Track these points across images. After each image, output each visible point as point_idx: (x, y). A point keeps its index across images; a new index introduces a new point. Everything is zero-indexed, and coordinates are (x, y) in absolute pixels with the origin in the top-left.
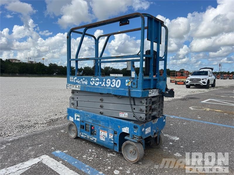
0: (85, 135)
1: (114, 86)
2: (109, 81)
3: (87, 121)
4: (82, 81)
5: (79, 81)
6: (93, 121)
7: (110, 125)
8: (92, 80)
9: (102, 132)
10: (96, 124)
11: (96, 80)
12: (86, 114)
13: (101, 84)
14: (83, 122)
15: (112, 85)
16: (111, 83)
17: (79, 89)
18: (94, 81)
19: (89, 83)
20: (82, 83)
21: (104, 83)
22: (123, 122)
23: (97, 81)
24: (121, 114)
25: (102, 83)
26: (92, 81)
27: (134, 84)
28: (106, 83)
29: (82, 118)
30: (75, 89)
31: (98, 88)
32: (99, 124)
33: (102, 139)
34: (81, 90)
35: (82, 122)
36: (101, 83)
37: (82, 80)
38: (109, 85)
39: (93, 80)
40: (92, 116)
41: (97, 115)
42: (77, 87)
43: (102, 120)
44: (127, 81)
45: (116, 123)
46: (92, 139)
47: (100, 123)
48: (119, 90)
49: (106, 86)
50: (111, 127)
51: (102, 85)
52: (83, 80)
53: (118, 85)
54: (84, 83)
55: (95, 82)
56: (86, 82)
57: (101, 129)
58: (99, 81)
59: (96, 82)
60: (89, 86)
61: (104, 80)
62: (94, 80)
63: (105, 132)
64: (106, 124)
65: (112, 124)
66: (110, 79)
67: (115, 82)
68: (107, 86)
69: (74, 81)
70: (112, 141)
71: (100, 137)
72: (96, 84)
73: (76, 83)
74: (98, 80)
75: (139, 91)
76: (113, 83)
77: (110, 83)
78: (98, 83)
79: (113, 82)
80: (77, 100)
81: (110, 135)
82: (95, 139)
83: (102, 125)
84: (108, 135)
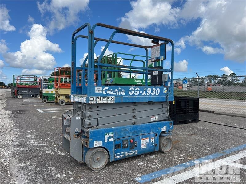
0: (123, 154)
1: (154, 94)
2: (149, 90)
3: (125, 136)
4: (116, 92)
5: (112, 92)
6: (133, 133)
7: (151, 130)
8: (130, 89)
9: (143, 140)
10: (137, 135)
11: (136, 89)
12: (124, 128)
13: (141, 94)
14: (120, 139)
15: (152, 94)
16: (152, 92)
17: (113, 102)
18: (133, 91)
19: (127, 93)
20: (116, 93)
21: (144, 92)
22: (162, 123)
23: (137, 90)
24: (152, 118)
25: (143, 93)
26: (131, 91)
27: (170, 91)
28: (146, 92)
29: (117, 136)
30: (106, 103)
31: (139, 97)
32: (140, 134)
33: (143, 148)
34: (116, 102)
35: (117, 140)
36: (141, 92)
37: (116, 90)
38: (150, 94)
39: (132, 89)
40: (132, 128)
41: (138, 126)
42: (110, 98)
43: (143, 129)
44: (164, 89)
45: (156, 127)
46: (132, 154)
47: (141, 132)
48: (159, 97)
49: (147, 95)
50: (152, 132)
51: (143, 94)
52: (118, 90)
53: (157, 93)
54: (121, 94)
55: (135, 92)
56: (123, 92)
57: (143, 138)
58: (140, 91)
59: (136, 92)
60: (128, 96)
61: (145, 89)
62: (133, 89)
63: (146, 139)
64: (148, 130)
65: (153, 128)
66: (150, 88)
67: (155, 91)
68: (148, 94)
69: (104, 92)
70: (154, 143)
71: (142, 146)
72: (135, 94)
73: (107, 95)
74: (138, 89)
75: (172, 96)
76: (153, 92)
77: (150, 91)
78: (138, 92)
79: (154, 90)
80: (97, 117)
81: (151, 140)
82: (135, 152)
83: (143, 134)
84: (150, 140)
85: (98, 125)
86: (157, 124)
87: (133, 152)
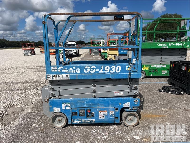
0: (80, 120)
1: (114, 71)
2: (107, 68)
3: (82, 107)
4: (71, 70)
5: (67, 71)
6: (90, 105)
7: (110, 104)
8: (86, 68)
9: (101, 112)
10: (94, 107)
11: (92, 67)
12: (81, 100)
13: (98, 71)
14: (76, 109)
15: (111, 71)
16: (111, 69)
17: (67, 79)
18: (89, 69)
19: (82, 71)
20: (71, 72)
22: (124, 99)
23: (93, 69)
24: (116, 93)
25: (100, 70)
26: (86, 69)
27: (135, 68)
28: (104, 70)
29: (73, 106)
30: (61, 79)
31: (95, 75)
32: (97, 107)
33: (101, 118)
34: (71, 79)
35: (74, 109)
36: (98, 70)
37: (71, 69)
38: (108, 71)
39: (87, 68)
40: (89, 101)
41: (95, 99)
42: (65, 76)
43: (101, 103)
44: (127, 66)
45: (116, 102)
46: (89, 121)
47: (99, 105)
48: (119, 74)
49: (104, 73)
50: (111, 106)
51: (100, 72)
52: (73, 69)
53: (118, 71)
54: (76, 72)
55: (90, 70)
56: (77, 70)
57: (100, 110)
58: (96, 69)
59: (92, 70)
60: (83, 74)
61: (102, 67)
62: (89, 68)
63: (105, 111)
64: (106, 104)
65: (113, 103)
66: (109, 66)
67: (114, 68)
68: (106, 72)
69: (59, 71)
70: (113, 116)
71: (99, 117)
72: (91, 72)
73: (62, 73)
74: (95, 67)
75: (139, 73)
76: (112, 69)
77: (109, 69)
78: (94, 70)
79: (113, 68)
80: (59, 89)
81: (110, 113)
82: (92, 120)
83: (101, 107)
84: (108, 113)
85: (60, 95)
86: (118, 100)
87: (90, 120)
